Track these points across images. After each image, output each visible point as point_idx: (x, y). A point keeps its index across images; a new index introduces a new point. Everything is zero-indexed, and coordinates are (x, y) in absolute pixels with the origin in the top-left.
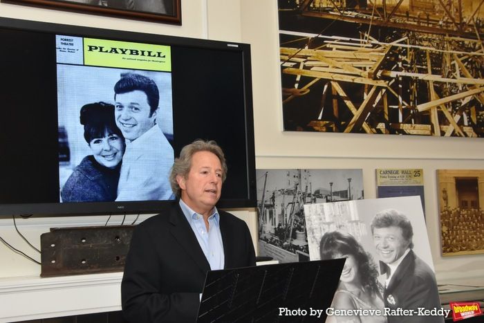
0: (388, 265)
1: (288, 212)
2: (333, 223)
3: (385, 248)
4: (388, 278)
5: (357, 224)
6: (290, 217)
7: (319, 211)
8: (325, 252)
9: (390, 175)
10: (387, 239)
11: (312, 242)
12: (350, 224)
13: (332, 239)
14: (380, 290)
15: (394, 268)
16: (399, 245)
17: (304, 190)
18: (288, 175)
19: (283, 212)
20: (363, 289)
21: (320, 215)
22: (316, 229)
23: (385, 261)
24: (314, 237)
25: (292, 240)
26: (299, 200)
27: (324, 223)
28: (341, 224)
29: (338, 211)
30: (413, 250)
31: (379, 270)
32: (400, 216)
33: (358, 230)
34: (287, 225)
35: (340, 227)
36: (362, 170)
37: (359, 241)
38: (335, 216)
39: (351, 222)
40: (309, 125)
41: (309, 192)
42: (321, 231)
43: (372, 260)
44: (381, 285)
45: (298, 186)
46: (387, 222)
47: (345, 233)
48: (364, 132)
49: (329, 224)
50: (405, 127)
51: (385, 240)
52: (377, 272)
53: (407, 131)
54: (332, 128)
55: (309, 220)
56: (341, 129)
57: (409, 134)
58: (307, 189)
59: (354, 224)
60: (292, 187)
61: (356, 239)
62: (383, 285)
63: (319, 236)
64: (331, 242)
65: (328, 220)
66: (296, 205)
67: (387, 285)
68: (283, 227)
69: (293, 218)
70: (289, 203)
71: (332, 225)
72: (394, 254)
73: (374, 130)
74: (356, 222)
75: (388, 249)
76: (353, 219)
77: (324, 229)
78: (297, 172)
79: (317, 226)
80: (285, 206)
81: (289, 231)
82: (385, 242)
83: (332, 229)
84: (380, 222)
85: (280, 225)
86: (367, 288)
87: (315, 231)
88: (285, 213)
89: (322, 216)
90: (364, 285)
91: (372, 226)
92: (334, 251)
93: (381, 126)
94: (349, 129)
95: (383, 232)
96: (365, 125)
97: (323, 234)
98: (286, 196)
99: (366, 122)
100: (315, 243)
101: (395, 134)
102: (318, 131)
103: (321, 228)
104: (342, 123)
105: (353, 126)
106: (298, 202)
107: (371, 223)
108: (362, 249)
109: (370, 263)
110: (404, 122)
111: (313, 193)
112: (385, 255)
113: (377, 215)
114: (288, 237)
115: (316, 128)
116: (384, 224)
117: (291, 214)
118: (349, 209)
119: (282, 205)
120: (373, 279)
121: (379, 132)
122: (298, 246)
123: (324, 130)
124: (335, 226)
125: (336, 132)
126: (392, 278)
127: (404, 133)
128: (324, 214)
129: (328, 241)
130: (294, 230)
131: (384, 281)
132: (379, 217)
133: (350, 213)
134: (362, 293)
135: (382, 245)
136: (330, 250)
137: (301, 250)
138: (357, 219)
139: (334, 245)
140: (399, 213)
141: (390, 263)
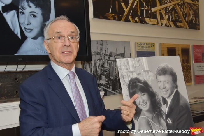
0: (166, 99)
1: (97, 65)
2: (134, 71)
3: (164, 88)
4: (167, 107)
5: (148, 73)
6: (99, 67)
7: (126, 64)
8: (131, 91)
9: (142, 46)
10: (165, 83)
11: (124, 84)
12: (144, 73)
13: (135, 82)
14: (163, 115)
15: (169, 101)
16: (171, 86)
17: (104, 53)
18: (97, 43)
19: (95, 65)
20: (154, 115)
21: (126, 66)
22: (125, 75)
23: (165, 96)
24: (124, 81)
25: (99, 81)
26: (102, 58)
27: (129, 72)
28: (139, 73)
29: (137, 64)
30: (178, 89)
31: (162, 102)
32: (170, 68)
33: (149, 76)
34: (97, 72)
35: (139, 74)
36: (130, 42)
37: (150, 84)
38: (135, 67)
39: (144, 71)
40: (105, 15)
41: (107, 53)
42: (128, 77)
43: (158, 96)
44: (163, 112)
45: (102, 50)
46: (164, 72)
47: (142, 78)
48: (129, 21)
49: (132, 72)
50: (147, 20)
51: (164, 84)
52: (161, 104)
53: (148, 22)
54: (116, 18)
55: (121, 69)
56: (120, 19)
57: (149, 24)
58: (106, 52)
59: (147, 72)
60: (99, 51)
61: (148, 83)
62: (165, 112)
63: (127, 80)
64: (134, 84)
65: (131, 70)
66: (101, 60)
67: (167, 111)
68: (95, 73)
69: (100, 68)
70: (98, 60)
71: (134, 73)
72: (169, 92)
73: (134, 20)
74: (147, 71)
75: (166, 89)
76: (146, 69)
77: (130, 76)
78: (101, 42)
79: (126, 74)
80: (96, 61)
81: (98, 75)
82: (164, 85)
83: (134, 76)
84: (160, 72)
85: (94, 72)
86: (157, 114)
87: (124, 77)
88: (96, 65)
89: (128, 67)
90: (154, 112)
91: (156, 74)
92: (137, 90)
93: (137, 18)
94: (123, 19)
95: (162, 78)
96: (130, 18)
97: (130, 79)
98: (97, 55)
99: (131, 16)
100: (125, 85)
101: (143, 23)
102: (109, 19)
103: (128, 75)
104: (120, 15)
105: (125, 17)
106: (102, 59)
107: (155, 73)
108: (152, 89)
109: (157, 98)
110: (146, 17)
111: (109, 54)
112: (165, 93)
113: (158, 67)
114: (98, 79)
115: (109, 17)
116: (162, 73)
117: (99, 66)
118: (143, 63)
119: (95, 61)
120: (159, 108)
121: (136, 22)
122: (102, 84)
123: (112, 19)
124: (136, 74)
125: (117, 20)
126: (169, 107)
127: (147, 23)
128: (129, 66)
129: (133, 83)
130: (100, 75)
131: (165, 109)
132: (160, 68)
133: (144, 65)
134: (154, 117)
135: (162, 87)
136: (134, 90)
137: (104, 86)
138: (148, 70)
139: (136, 86)
140: (170, 66)
141: (167, 98)
